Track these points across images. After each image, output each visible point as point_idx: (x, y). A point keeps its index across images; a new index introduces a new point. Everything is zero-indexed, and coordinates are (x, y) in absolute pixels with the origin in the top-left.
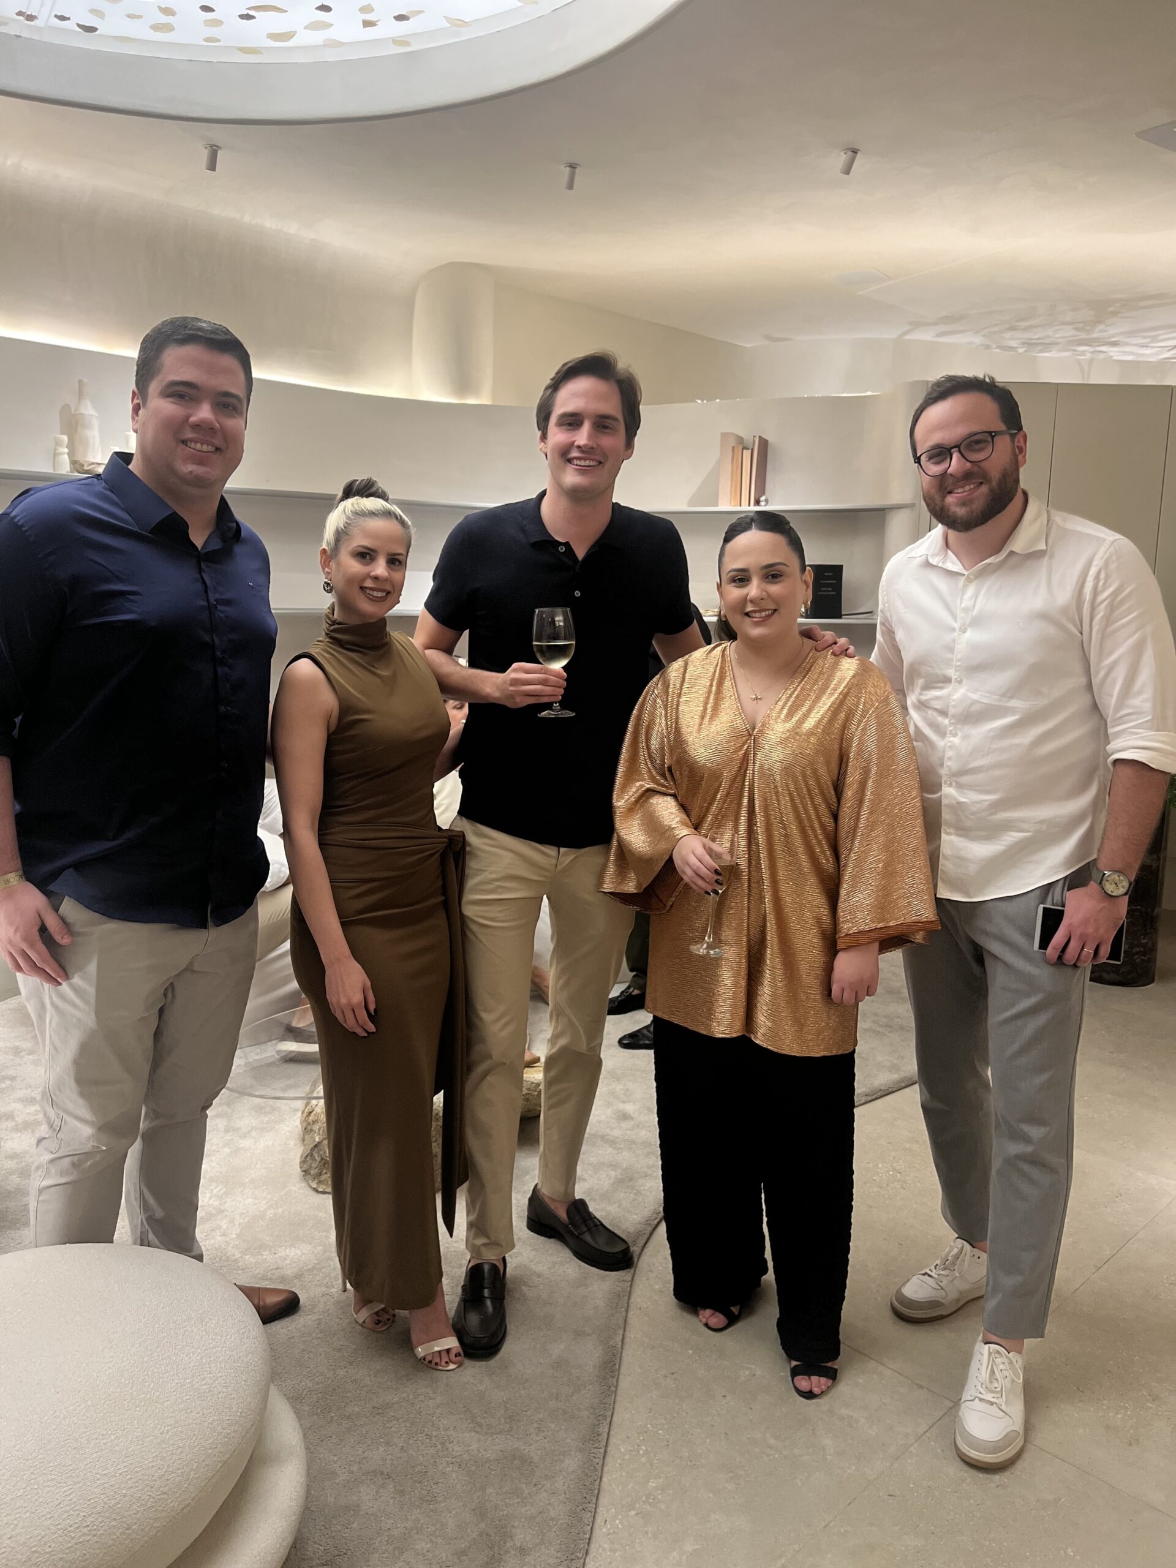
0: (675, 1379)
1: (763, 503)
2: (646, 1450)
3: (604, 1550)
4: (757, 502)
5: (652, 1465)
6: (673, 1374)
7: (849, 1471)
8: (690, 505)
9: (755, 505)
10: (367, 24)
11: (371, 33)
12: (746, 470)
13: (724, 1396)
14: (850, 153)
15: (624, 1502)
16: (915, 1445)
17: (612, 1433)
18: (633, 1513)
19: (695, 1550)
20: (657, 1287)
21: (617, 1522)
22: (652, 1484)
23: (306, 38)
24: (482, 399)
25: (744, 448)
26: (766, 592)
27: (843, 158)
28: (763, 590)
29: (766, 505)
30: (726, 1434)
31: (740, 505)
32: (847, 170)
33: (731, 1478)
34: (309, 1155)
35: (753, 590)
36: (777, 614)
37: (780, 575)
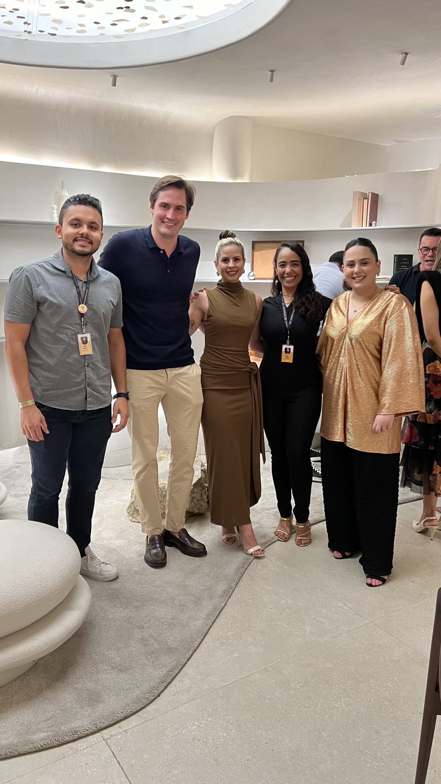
0: (253, 600)
1: (373, 225)
2: (232, 622)
3: (202, 652)
4: (371, 225)
5: (232, 628)
7: (313, 639)
8: (341, 227)
9: (369, 226)
10: (164, 22)
11: (166, 25)
12: (365, 209)
13: (271, 608)
14: (404, 55)
15: (216, 638)
16: (345, 634)
17: (220, 615)
18: (218, 642)
19: (238, 656)
20: (259, 568)
21: (211, 643)
22: (229, 633)
23: (139, 30)
24: (245, 180)
25: (365, 198)
27: (401, 57)
29: (376, 226)
30: (267, 621)
31: (362, 226)
32: (403, 63)
33: (263, 636)
34: (130, 507)
35: (356, 269)
36: (366, 278)
37: (367, 263)
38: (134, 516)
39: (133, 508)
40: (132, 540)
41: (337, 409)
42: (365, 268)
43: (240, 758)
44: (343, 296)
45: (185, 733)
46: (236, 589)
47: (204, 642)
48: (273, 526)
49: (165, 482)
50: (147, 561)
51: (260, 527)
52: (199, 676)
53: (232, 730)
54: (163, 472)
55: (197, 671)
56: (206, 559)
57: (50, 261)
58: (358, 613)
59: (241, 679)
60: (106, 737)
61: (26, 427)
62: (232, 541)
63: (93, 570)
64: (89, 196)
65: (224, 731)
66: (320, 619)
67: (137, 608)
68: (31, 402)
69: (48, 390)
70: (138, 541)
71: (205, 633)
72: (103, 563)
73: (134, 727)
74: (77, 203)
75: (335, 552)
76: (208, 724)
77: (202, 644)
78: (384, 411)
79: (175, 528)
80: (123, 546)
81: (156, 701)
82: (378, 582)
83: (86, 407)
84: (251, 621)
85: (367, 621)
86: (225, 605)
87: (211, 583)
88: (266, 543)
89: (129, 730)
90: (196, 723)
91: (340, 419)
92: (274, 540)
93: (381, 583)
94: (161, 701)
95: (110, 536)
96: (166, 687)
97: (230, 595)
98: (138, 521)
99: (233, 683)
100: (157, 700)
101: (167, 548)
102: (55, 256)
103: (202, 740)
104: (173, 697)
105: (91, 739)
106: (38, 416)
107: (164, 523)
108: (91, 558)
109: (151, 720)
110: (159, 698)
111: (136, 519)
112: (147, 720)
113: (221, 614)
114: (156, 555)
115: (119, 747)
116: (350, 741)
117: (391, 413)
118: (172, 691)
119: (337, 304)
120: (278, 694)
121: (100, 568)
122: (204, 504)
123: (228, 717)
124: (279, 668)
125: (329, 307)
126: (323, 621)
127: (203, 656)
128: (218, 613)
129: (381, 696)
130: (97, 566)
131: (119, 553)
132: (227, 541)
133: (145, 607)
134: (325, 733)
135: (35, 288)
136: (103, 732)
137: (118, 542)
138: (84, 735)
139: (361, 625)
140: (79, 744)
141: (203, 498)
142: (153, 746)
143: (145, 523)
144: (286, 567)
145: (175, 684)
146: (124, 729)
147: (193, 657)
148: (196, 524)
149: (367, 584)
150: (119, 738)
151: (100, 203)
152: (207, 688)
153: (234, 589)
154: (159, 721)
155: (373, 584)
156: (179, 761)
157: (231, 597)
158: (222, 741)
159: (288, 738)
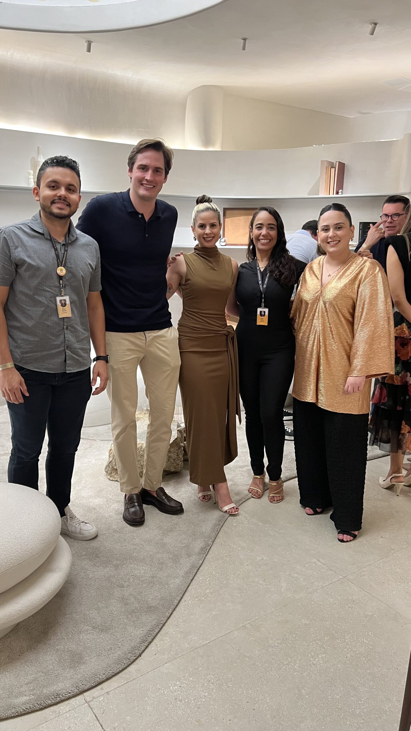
1: (340, 193)
2: (210, 580)
3: (182, 610)
5: (210, 585)
6: (230, 556)
7: (289, 595)
8: (308, 195)
9: (336, 194)
12: (332, 177)
13: (248, 565)
14: (373, 25)
15: (195, 596)
16: (320, 590)
17: (198, 573)
18: (197, 599)
19: (216, 614)
20: (235, 525)
21: (190, 601)
22: (208, 591)
24: (217, 148)
25: (332, 167)
26: (336, 234)
27: (370, 27)
28: (334, 233)
29: (342, 194)
30: (244, 578)
31: (331, 195)
32: (372, 34)
33: (240, 593)
34: (108, 466)
35: (331, 233)
36: (340, 242)
37: (341, 228)
38: (112, 474)
39: (111, 467)
40: (111, 499)
41: (309, 371)
42: (339, 233)
43: (222, 718)
44: (316, 261)
45: (166, 694)
46: (212, 547)
47: (183, 600)
48: (246, 484)
49: (142, 442)
50: (126, 519)
51: (234, 485)
52: (180, 634)
53: (213, 690)
54: (140, 433)
55: (177, 629)
56: (183, 516)
57: (28, 223)
58: (331, 568)
59: (221, 637)
60: (88, 699)
61: (6, 389)
62: (208, 499)
63: (73, 529)
64: (66, 157)
65: (205, 691)
66: (296, 575)
67: (116, 566)
68: (10, 365)
69: (27, 353)
70: (117, 499)
71: (184, 591)
72: (83, 522)
73: (115, 688)
74: (54, 165)
75: (307, 508)
76: (189, 684)
77: (181, 602)
78: (355, 373)
79: (152, 488)
80: (101, 505)
81: (137, 662)
82: (349, 537)
83: (66, 370)
84: (228, 579)
85: (341, 577)
86: (202, 563)
87: (189, 540)
88: (240, 500)
89: (111, 692)
90: (178, 683)
91: (313, 381)
92: (248, 497)
93: (352, 538)
94: (143, 661)
95: (89, 495)
96: (147, 647)
97: (207, 553)
98: (116, 480)
99: (213, 642)
100: (138, 660)
101: (144, 506)
102: (33, 218)
103: (184, 701)
104: (155, 657)
105: (73, 702)
106: (17, 378)
107: (142, 481)
108: (71, 517)
109: (133, 681)
110: (140, 658)
111: (115, 478)
112: (129, 681)
113: (199, 571)
114: (135, 513)
115: (102, 710)
116: (329, 698)
117: (362, 375)
118: (153, 650)
119: (311, 269)
120: (257, 652)
121: (79, 527)
122: (180, 463)
123: (209, 676)
124: (257, 625)
125: (303, 271)
126: (298, 577)
127: (182, 614)
128: (196, 571)
129: (357, 652)
130: (77, 525)
131: (98, 511)
132: (203, 498)
133: (124, 566)
134: (304, 691)
135: (12, 250)
136: (85, 694)
137: (97, 501)
138: (66, 698)
139: (335, 580)
140: (62, 708)
141: (180, 458)
142: (135, 708)
143: (124, 483)
144: (260, 524)
145: (155, 643)
146: (106, 691)
147: (172, 616)
148: (172, 483)
149: (338, 539)
150: (101, 700)
151: (78, 165)
152: (188, 647)
153: (211, 546)
154: (141, 681)
155: (345, 540)
156: (162, 722)
157: (208, 555)
158: (204, 702)
159: (268, 697)
